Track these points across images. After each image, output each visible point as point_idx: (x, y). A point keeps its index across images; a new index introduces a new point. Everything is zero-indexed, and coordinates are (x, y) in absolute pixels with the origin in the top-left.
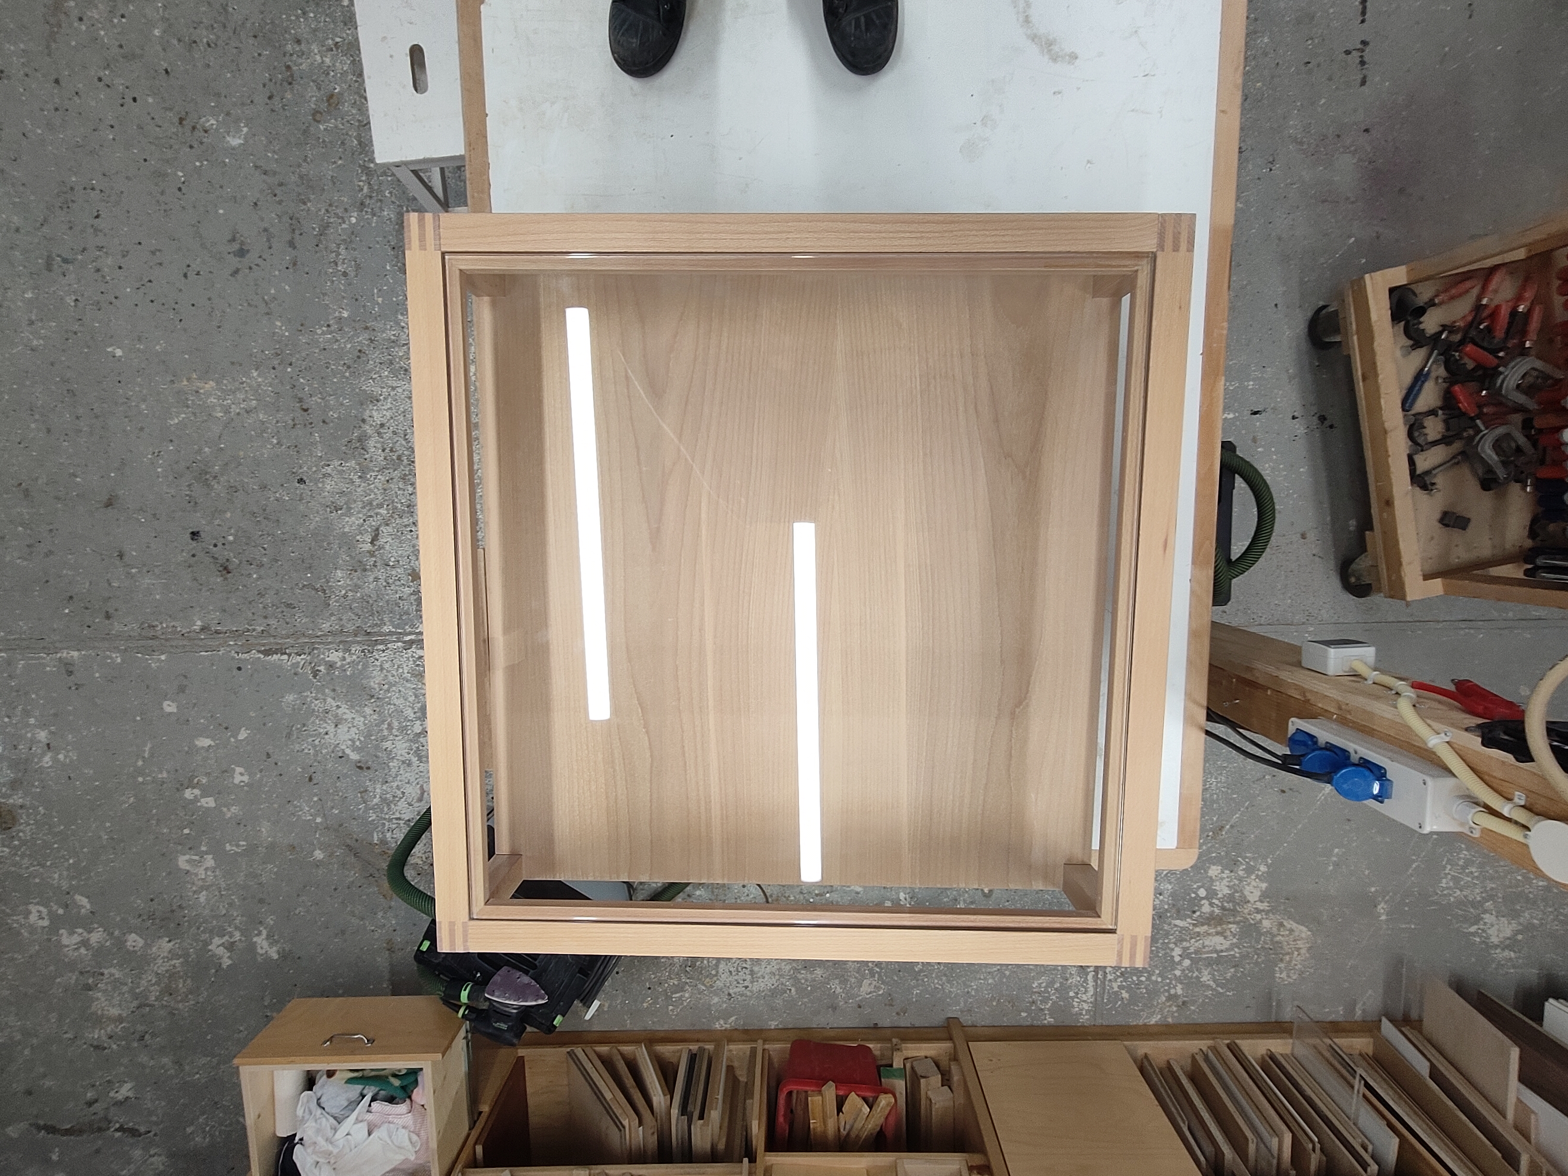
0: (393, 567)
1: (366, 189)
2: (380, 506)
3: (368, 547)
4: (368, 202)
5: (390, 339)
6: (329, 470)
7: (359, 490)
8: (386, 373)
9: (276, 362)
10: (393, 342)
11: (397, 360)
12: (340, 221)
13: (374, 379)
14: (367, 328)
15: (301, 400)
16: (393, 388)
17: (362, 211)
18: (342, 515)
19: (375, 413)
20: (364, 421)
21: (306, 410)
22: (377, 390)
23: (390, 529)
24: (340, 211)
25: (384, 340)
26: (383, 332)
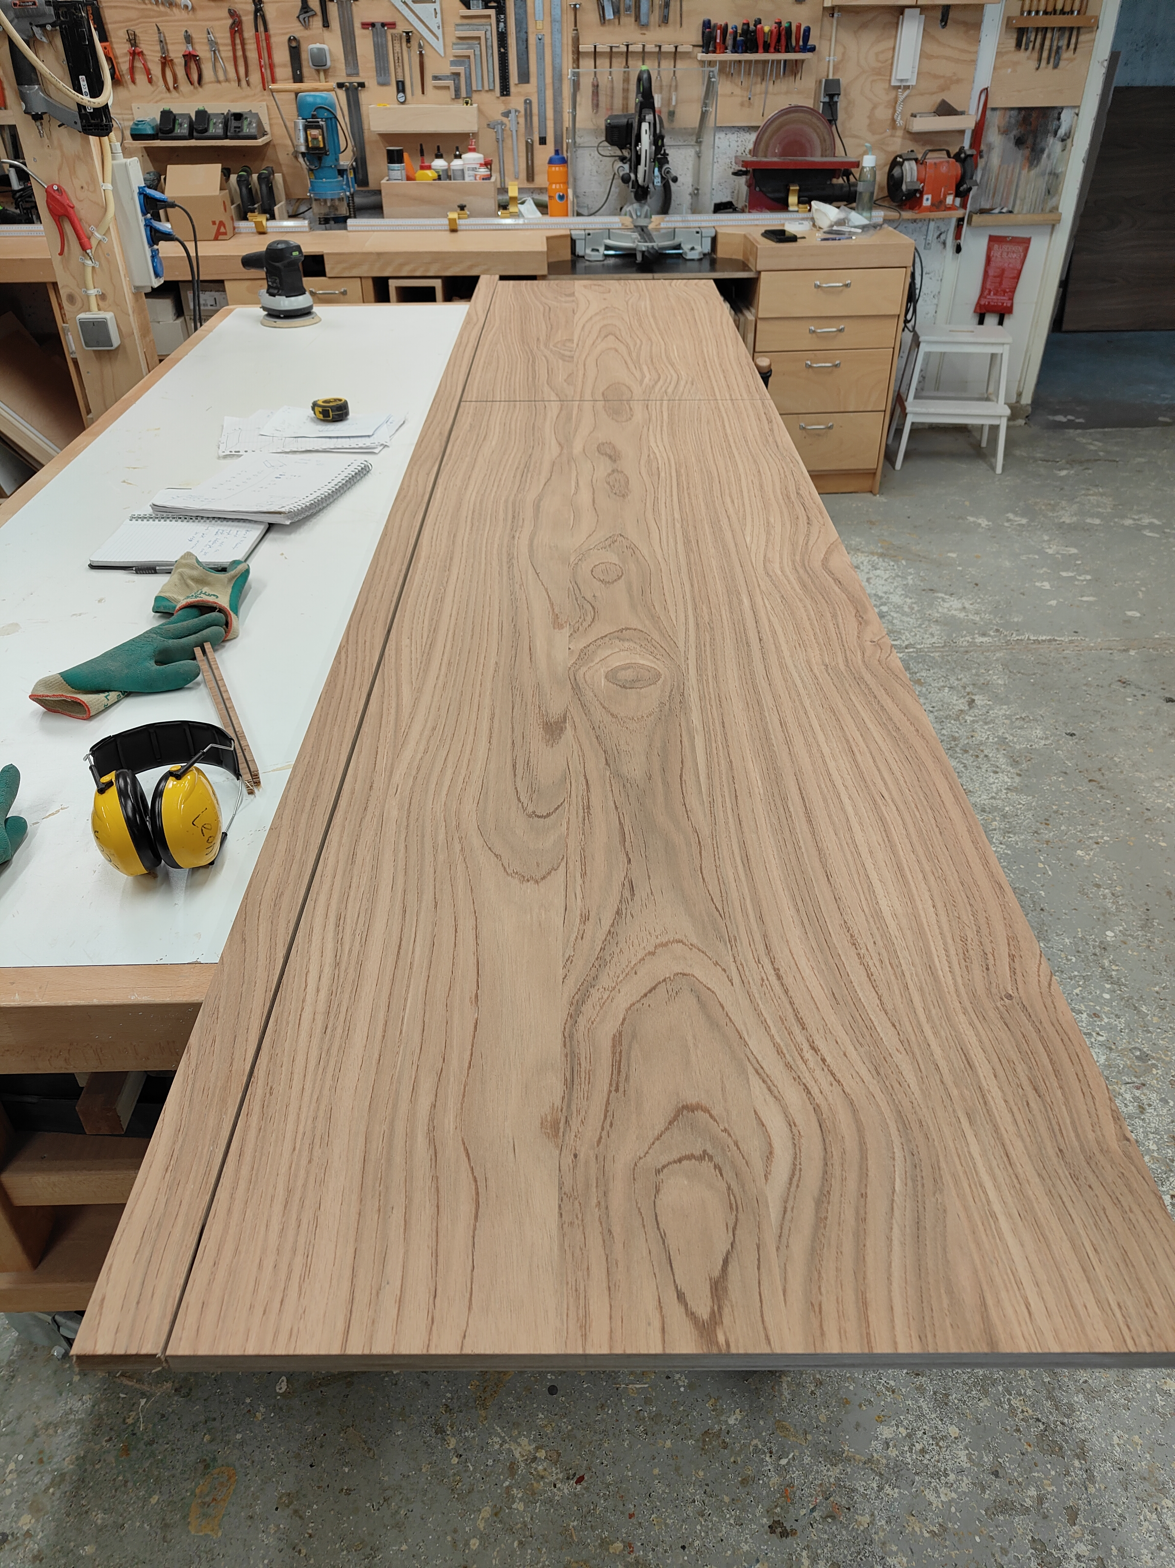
0: (944, 687)
1: (1107, 963)
2: (973, 722)
3: (976, 698)
4: (1097, 951)
5: (1015, 834)
6: (1043, 742)
7: (1003, 730)
8: (1007, 809)
9: (1149, 814)
10: (1009, 832)
11: (998, 819)
12: (1128, 933)
13: (1020, 803)
14: (1047, 842)
15: (1101, 787)
16: (993, 798)
17: (1101, 942)
18: (1015, 715)
19: (1006, 779)
20: (1020, 775)
21: (1090, 781)
22: (1013, 796)
23: (957, 708)
24: (1132, 942)
25: (1022, 834)
26: (1026, 840)
